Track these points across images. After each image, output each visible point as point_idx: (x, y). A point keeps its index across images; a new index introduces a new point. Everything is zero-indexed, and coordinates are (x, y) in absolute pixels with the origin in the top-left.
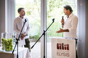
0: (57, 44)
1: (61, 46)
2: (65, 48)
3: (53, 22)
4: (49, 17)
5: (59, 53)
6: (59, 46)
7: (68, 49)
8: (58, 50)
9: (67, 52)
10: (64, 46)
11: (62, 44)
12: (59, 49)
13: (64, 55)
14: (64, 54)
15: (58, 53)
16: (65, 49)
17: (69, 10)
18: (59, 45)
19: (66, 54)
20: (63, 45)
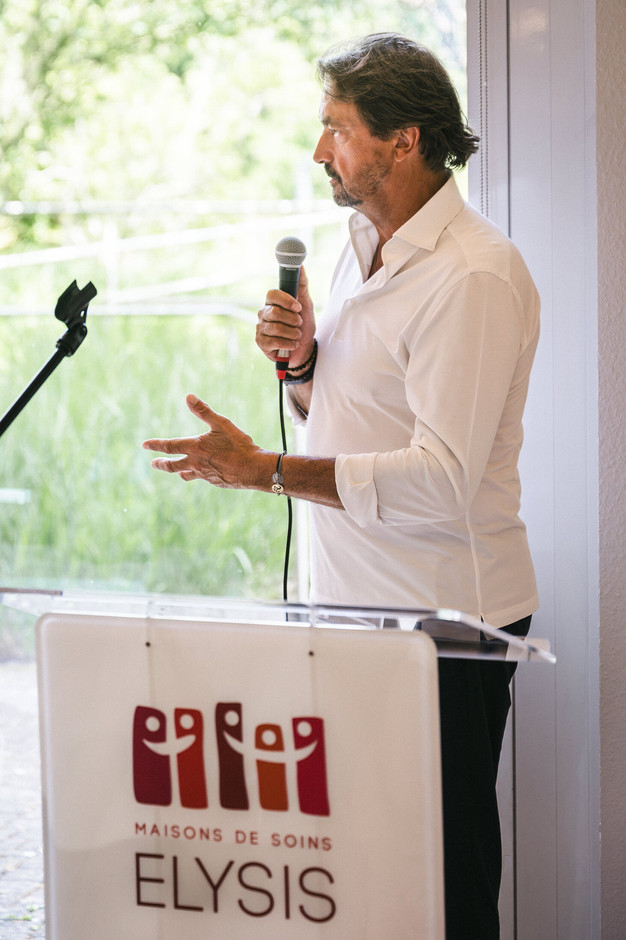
0: (142, 713)
1: (198, 746)
2: (271, 774)
3: (67, 346)
4: (27, 220)
5: (164, 869)
6: (172, 747)
7: (315, 800)
8: (150, 813)
9: (291, 842)
10: (247, 748)
11: (222, 709)
12: (165, 800)
13: (258, 902)
14: (253, 876)
15: (149, 868)
16: (274, 799)
17: (411, 135)
18: (160, 736)
19: (276, 886)
20: (237, 732)
